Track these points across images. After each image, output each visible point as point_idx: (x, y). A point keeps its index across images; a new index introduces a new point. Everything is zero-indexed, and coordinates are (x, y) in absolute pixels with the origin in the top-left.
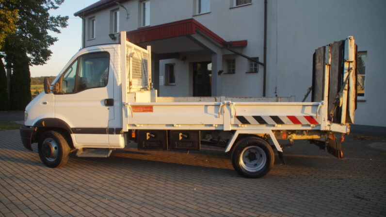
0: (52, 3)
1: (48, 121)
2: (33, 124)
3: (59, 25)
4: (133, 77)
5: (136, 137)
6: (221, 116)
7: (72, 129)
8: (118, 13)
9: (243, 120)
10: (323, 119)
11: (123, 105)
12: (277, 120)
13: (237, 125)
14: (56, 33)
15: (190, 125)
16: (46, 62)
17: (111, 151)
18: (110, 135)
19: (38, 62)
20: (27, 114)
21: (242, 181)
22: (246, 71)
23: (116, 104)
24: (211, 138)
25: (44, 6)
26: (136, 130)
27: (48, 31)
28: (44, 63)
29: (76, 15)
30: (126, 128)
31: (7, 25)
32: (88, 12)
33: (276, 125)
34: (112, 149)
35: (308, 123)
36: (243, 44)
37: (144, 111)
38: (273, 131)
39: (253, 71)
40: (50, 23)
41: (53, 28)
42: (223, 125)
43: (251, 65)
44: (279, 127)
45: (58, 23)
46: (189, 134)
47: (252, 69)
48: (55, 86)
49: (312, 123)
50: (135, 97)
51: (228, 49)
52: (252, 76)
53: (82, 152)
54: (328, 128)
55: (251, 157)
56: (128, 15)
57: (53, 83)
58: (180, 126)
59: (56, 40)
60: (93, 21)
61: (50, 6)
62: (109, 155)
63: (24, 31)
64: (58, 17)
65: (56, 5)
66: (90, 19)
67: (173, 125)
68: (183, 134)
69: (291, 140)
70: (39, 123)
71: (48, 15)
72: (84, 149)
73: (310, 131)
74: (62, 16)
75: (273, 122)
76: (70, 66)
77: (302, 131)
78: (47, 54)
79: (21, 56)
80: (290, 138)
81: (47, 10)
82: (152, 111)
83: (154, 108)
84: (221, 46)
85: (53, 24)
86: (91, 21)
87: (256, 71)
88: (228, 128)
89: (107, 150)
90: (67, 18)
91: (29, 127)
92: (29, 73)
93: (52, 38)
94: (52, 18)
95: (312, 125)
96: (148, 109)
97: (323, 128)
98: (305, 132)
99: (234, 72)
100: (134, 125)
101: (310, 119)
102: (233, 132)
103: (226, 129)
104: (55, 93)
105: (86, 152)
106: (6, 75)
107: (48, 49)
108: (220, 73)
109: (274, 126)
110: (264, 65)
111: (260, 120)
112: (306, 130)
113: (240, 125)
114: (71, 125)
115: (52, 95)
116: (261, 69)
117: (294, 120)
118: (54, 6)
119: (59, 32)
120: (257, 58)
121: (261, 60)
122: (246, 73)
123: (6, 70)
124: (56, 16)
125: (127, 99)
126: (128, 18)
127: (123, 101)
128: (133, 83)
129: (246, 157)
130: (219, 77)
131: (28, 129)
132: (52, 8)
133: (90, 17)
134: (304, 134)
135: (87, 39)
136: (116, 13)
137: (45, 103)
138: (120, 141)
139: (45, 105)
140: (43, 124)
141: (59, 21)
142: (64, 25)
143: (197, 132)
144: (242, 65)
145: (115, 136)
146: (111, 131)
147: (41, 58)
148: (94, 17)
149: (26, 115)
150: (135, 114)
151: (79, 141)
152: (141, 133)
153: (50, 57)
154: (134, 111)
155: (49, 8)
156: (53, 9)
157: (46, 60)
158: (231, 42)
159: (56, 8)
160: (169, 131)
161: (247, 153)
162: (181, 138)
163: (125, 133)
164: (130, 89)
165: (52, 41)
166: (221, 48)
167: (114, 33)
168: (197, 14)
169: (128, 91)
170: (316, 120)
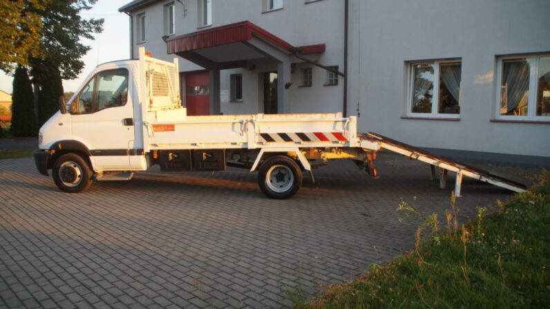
0: (84, 3)
1: (64, 143)
2: (48, 148)
3: (93, 30)
4: (154, 95)
5: (159, 158)
6: (244, 134)
7: (91, 151)
8: (174, 7)
9: (267, 137)
10: (352, 136)
11: (143, 124)
12: (303, 137)
13: (262, 143)
14: (89, 40)
15: (213, 144)
16: (77, 76)
17: (133, 174)
18: (131, 157)
19: (69, 76)
20: (42, 136)
21: (268, 202)
22: (324, 83)
23: (137, 123)
24: (239, 158)
25: (74, 5)
26: (159, 151)
27: (80, 37)
28: (76, 77)
29: (121, 10)
30: (147, 149)
31: (30, 35)
32: (136, 6)
33: (302, 142)
34: (133, 171)
35: (336, 140)
36: (320, 49)
37: (166, 130)
38: (300, 149)
39: (334, 82)
40: (82, 28)
41: (85, 34)
42: (246, 143)
43: (331, 76)
44: (305, 144)
45: (91, 28)
46: (212, 153)
47: (331, 80)
48: (71, 106)
49: (340, 140)
50: (156, 117)
51: (298, 57)
52: (332, 89)
53: (101, 176)
54: (358, 145)
55: (279, 177)
56: (185, 10)
57: (69, 102)
58: (203, 145)
59: (89, 49)
60: (143, 18)
61: (82, 5)
62: (130, 178)
63: (50, 39)
64: (91, 21)
65: (89, 5)
66: (139, 15)
67: (195, 144)
68: (207, 153)
69: (324, 159)
70: (55, 146)
71: (79, 18)
72: (105, 173)
73: (339, 148)
74: (95, 19)
75: (299, 139)
76: (87, 84)
77: (331, 148)
78: (78, 66)
79: (47, 70)
80: (324, 157)
81: (78, 11)
82: (173, 130)
83: (176, 127)
84: (288, 53)
85: (86, 29)
86: (141, 19)
87: (336, 83)
88: (252, 145)
89: (129, 173)
90: (102, 21)
91: (44, 150)
92: (61, 89)
93: (85, 47)
94: (84, 22)
95: (340, 142)
96: (168, 128)
97: (352, 145)
98: (334, 150)
99: (310, 85)
100: (155, 145)
101: (339, 136)
102: (258, 150)
103: (250, 147)
104: (72, 113)
105: (106, 176)
106: (33, 91)
107: (80, 60)
108: (287, 86)
109: (300, 143)
110: (345, 75)
111: (285, 137)
112: (335, 148)
113: (264, 143)
114: (90, 147)
115: (68, 115)
116: (341, 80)
117: (321, 136)
118: (86, 5)
119: (92, 38)
120: (337, 67)
121: (341, 70)
122: (325, 85)
123: (33, 86)
124: (88, 20)
125: (148, 118)
126: (185, 15)
127: (144, 120)
128: (153, 101)
129: (274, 176)
130: (286, 92)
131: (42, 153)
132: (84, 8)
133: (139, 13)
134: (333, 152)
135: (135, 42)
136: (171, 8)
137: (61, 124)
138: (141, 163)
139: (61, 126)
140: (60, 146)
141: (92, 25)
142: (99, 30)
143: (220, 151)
144: (320, 76)
145: (136, 157)
146: (132, 152)
147: (72, 71)
148: (144, 13)
149: (40, 138)
150: (155, 133)
151: (99, 164)
152: (163, 154)
153: (82, 70)
154: (155, 131)
155: (81, 8)
156: (85, 10)
157: (78, 73)
158: (301, 47)
159: (89, 8)
160: (192, 150)
161: (276, 173)
162: (205, 158)
163: (147, 153)
164: (151, 107)
165: (84, 50)
166: (290, 55)
167: (169, 34)
168: (268, 10)
169: (148, 109)
170: (344, 136)
